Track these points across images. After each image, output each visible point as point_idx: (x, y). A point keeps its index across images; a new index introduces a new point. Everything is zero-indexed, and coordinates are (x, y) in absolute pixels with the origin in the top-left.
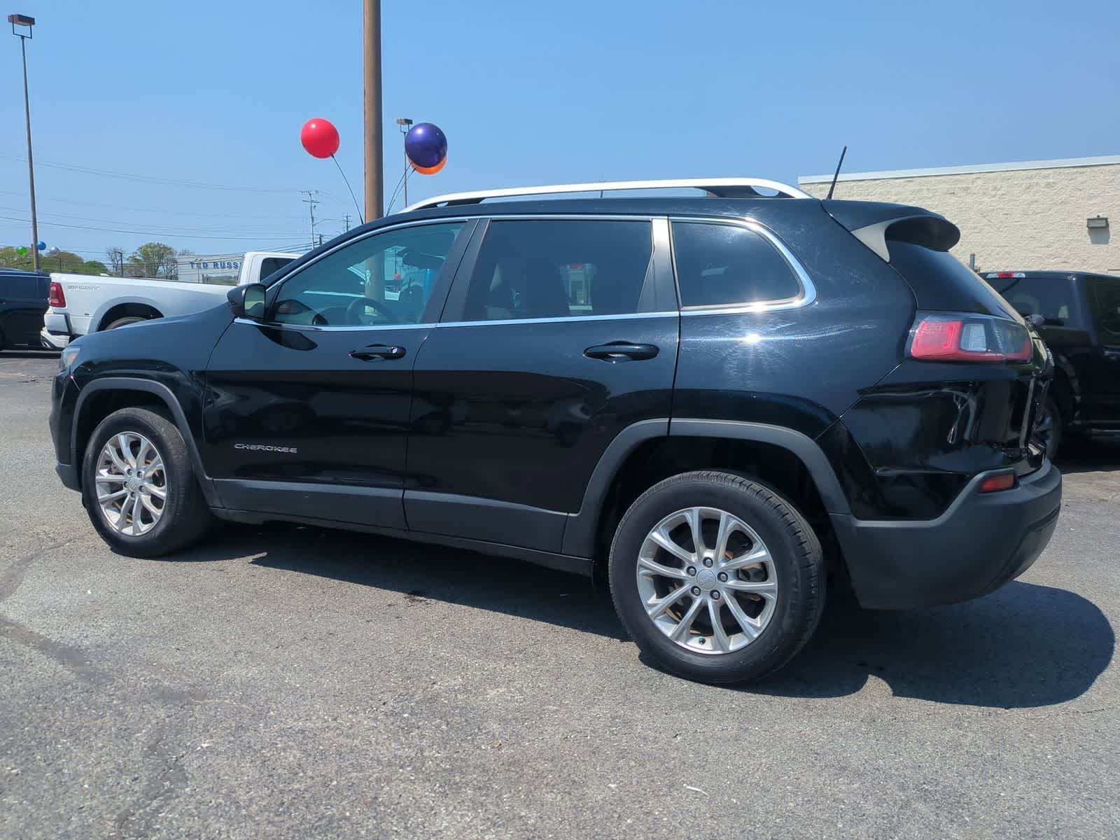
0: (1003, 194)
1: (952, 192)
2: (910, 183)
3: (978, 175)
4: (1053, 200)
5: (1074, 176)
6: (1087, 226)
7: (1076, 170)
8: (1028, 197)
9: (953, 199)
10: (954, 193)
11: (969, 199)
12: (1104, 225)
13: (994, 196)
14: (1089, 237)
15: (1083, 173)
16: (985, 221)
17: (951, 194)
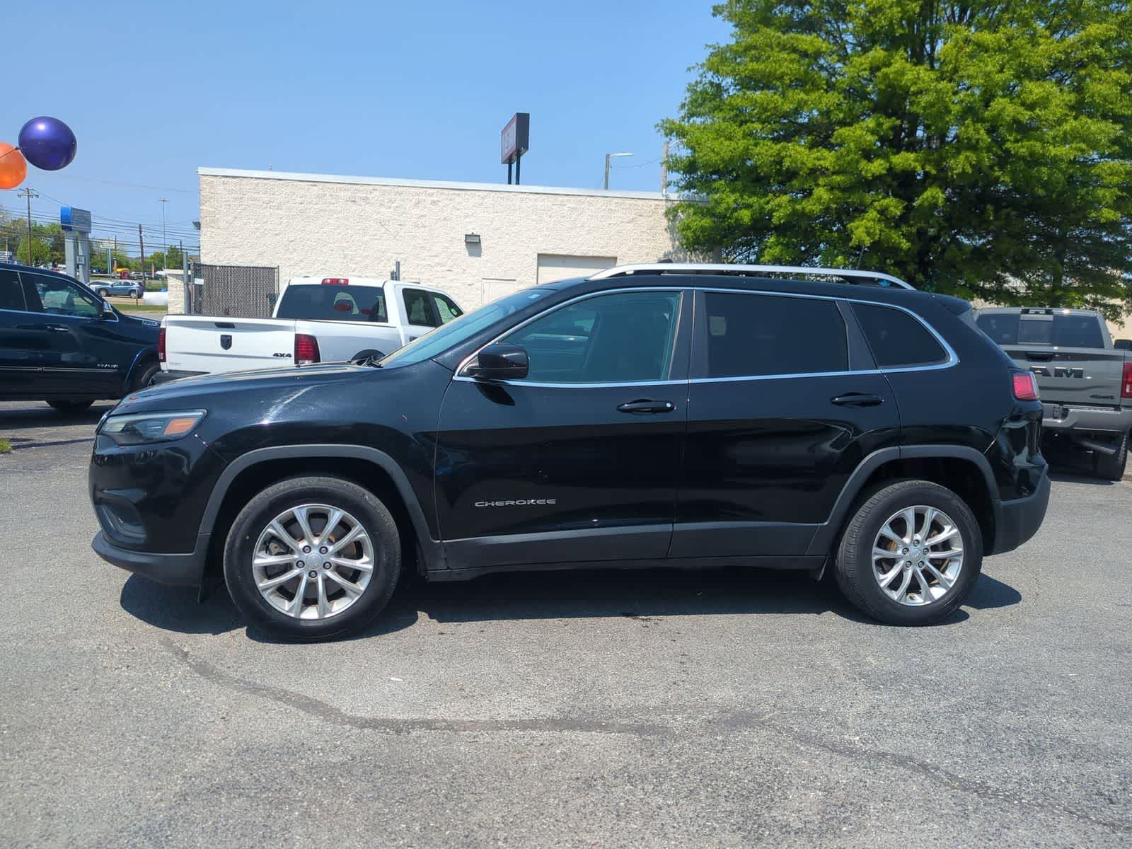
0: (397, 207)
1: (354, 200)
2: (315, 187)
3: (375, 187)
4: (438, 216)
5: (453, 197)
6: (465, 241)
7: (453, 192)
8: (417, 211)
9: (354, 207)
10: (354, 201)
11: (368, 208)
12: (478, 241)
13: (390, 208)
14: (466, 250)
15: (459, 195)
16: (383, 230)
17: (352, 201)
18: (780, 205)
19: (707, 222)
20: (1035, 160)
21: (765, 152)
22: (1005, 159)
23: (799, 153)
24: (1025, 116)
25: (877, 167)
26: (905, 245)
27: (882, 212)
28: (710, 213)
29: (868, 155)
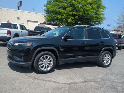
6: (17, 18)
12: (19, 18)
18: (60, 17)
19: (50, 18)
20: (88, 14)
21: (58, 10)
22: (85, 13)
23: (62, 11)
24: (87, 9)
25: (71, 13)
26: (74, 23)
27: (72, 18)
28: (50, 17)
29: (70, 12)
